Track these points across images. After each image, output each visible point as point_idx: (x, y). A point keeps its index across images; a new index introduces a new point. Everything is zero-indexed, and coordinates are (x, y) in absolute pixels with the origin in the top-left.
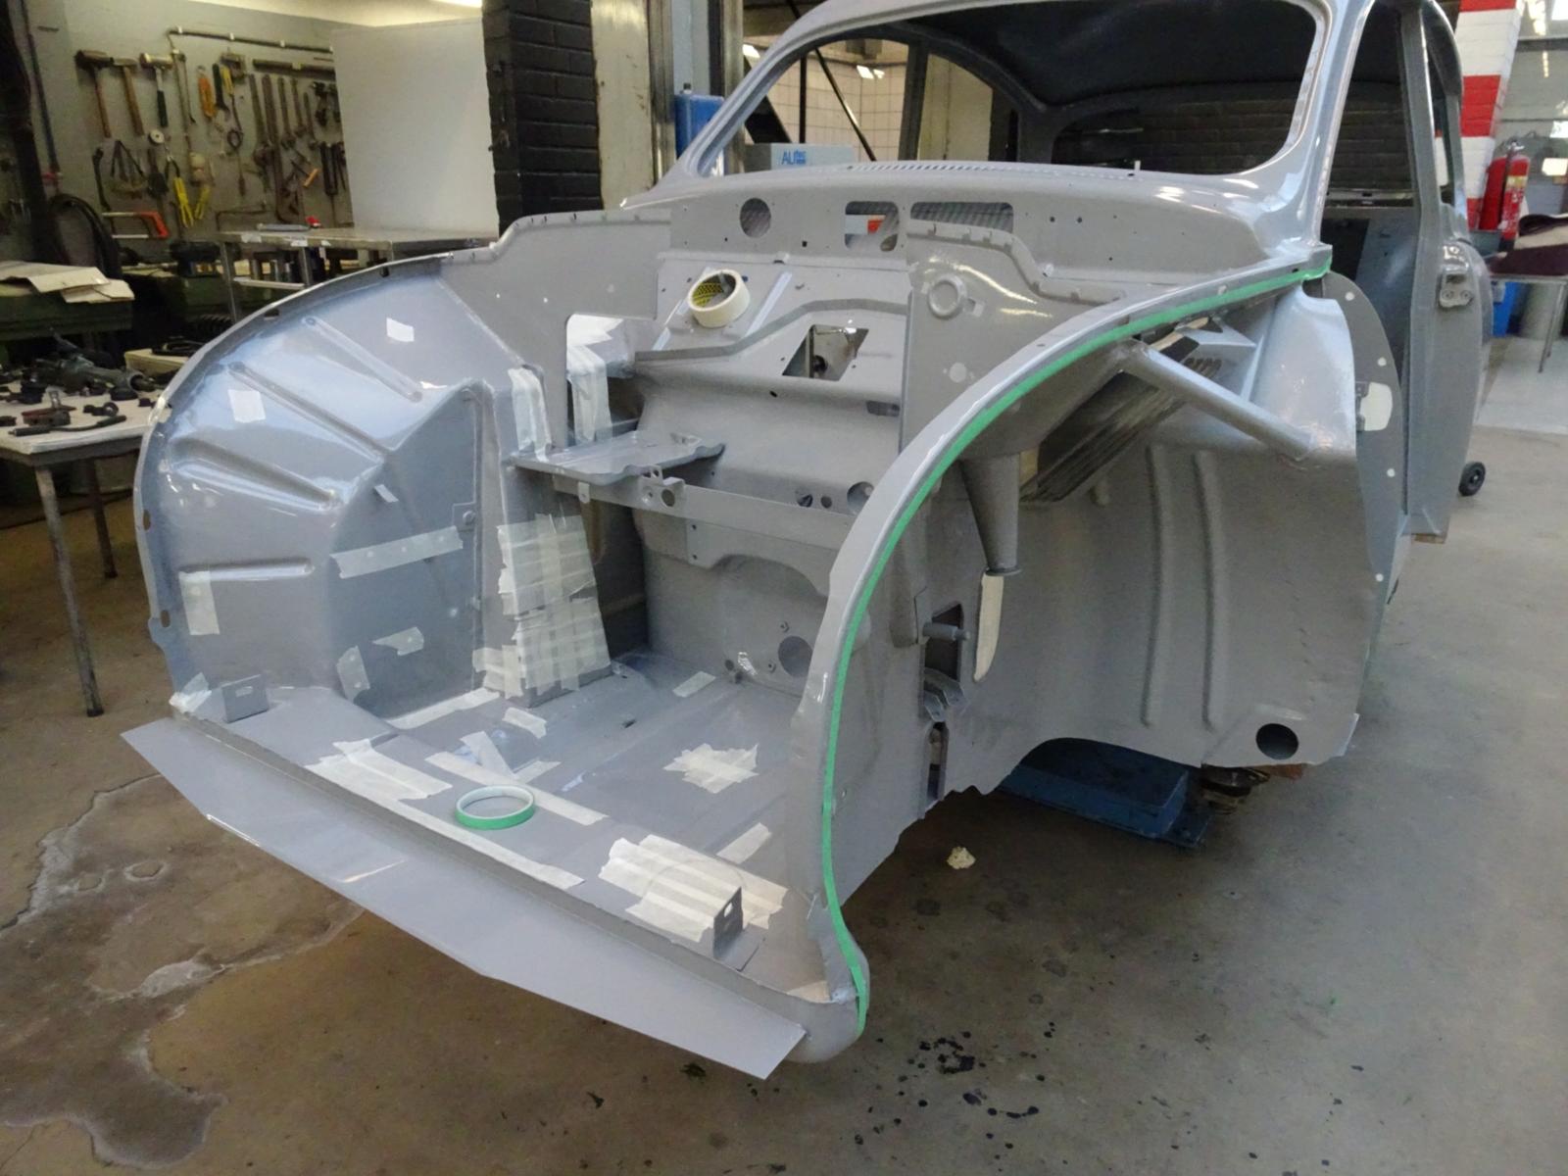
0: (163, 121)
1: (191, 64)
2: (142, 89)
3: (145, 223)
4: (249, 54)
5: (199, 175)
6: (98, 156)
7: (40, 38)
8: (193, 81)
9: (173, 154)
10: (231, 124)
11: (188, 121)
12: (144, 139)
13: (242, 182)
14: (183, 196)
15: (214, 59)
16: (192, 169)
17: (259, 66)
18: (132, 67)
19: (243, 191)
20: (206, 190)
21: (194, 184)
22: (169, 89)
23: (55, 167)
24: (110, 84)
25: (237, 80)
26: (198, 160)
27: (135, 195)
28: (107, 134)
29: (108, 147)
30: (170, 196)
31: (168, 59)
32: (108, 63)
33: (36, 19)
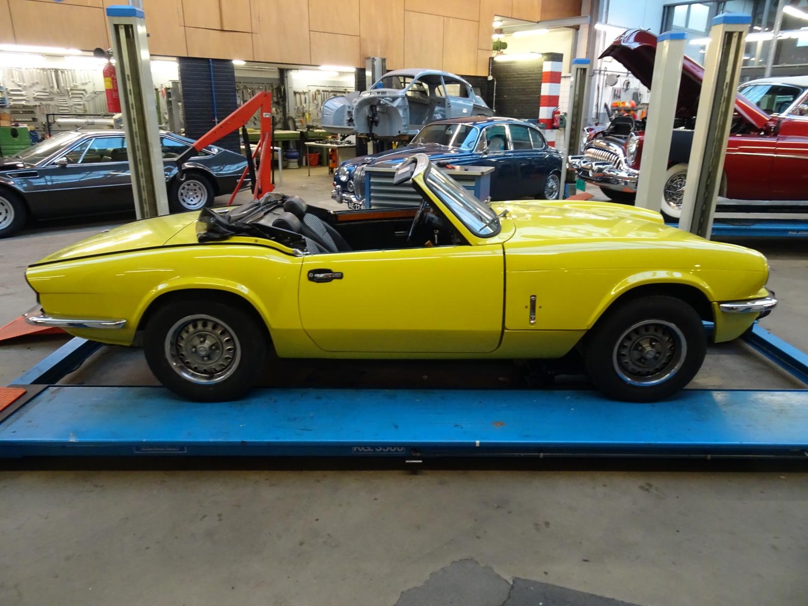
0: (305, 102)
1: (311, 91)
2: (303, 96)
3: (301, 122)
4: (321, 89)
5: (311, 112)
6: (295, 109)
7: (289, 89)
8: (311, 95)
9: (306, 109)
10: (316, 103)
11: (310, 102)
12: (302, 106)
13: (318, 114)
14: (307, 117)
15: (315, 90)
16: (309, 111)
17: (323, 91)
18: (302, 93)
19: (318, 115)
20: (311, 116)
21: (309, 114)
22: (307, 96)
23: (289, 111)
24: (298, 96)
25: (319, 94)
26: (311, 109)
27: (300, 116)
28: (296, 105)
29: (296, 108)
30: (305, 117)
31: (307, 91)
32: (297, 93)
33: (289, 86)
